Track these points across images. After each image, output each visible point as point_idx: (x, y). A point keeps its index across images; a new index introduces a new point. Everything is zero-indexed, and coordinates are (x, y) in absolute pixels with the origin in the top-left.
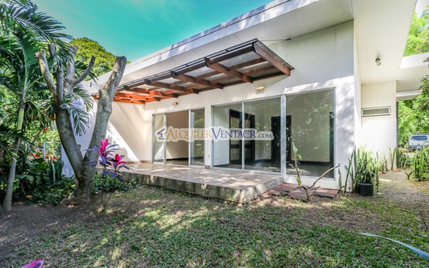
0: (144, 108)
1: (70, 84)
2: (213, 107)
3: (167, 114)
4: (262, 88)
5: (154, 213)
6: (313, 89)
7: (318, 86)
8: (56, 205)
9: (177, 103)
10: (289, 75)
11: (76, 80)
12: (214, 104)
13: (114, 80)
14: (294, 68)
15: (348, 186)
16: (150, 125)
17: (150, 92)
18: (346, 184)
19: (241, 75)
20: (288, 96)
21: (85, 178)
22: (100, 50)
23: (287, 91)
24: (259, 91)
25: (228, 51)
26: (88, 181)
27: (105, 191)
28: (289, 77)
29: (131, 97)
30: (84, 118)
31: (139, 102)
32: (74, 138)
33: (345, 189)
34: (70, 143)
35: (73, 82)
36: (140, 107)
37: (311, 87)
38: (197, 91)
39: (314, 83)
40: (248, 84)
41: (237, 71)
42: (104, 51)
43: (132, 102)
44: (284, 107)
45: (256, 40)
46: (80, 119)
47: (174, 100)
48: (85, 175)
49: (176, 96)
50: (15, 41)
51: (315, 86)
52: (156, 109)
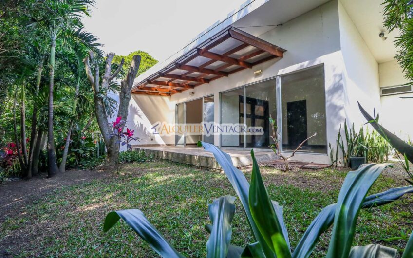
0: (170, 100)
1: (106, 80)
2: (220, 93)
3: (186, 103)
4: (258, 71)
5: (151, 175)
6: (305, 67)
7: (309, 64)
8: (91, 169)
9: (193, 93)
10: (282, 57)
11: (110, 77)
12: (221, 90)
13: (130, 73)
14: (286, 51)
15: (339, 160)
16: (174, 113)
17: (169, 84)
18: (337, 158)
19: (236, 61)
20: (282, 77)
21: (111, 149)
22: (148, 58)
23: (281, 72)
24: (257, 75)
25: (212, 40)
26: (113, 152)
27: (127, 161)
28: (282, 59)
29: (156, 90)
30: (113, 104)
31: (165, 95)
32: (107, 120)
33: (336, 163)
34: (104, 123)
35: (108, 79)
36: (166, 99)
37: (302, 66)
38: (208, 81)
39: (305, 61)
40: (248, 69)
41: (230, 58)
42: (151, 59)
43: (160, 95)
44: (279, 88)
45: (230, 27)
46: (111, 105)
47: (191, 90)
48: (111, 147)
49: (192, 86)
50: (74, 54)
51: (306, 64)
52: (178, 100)
